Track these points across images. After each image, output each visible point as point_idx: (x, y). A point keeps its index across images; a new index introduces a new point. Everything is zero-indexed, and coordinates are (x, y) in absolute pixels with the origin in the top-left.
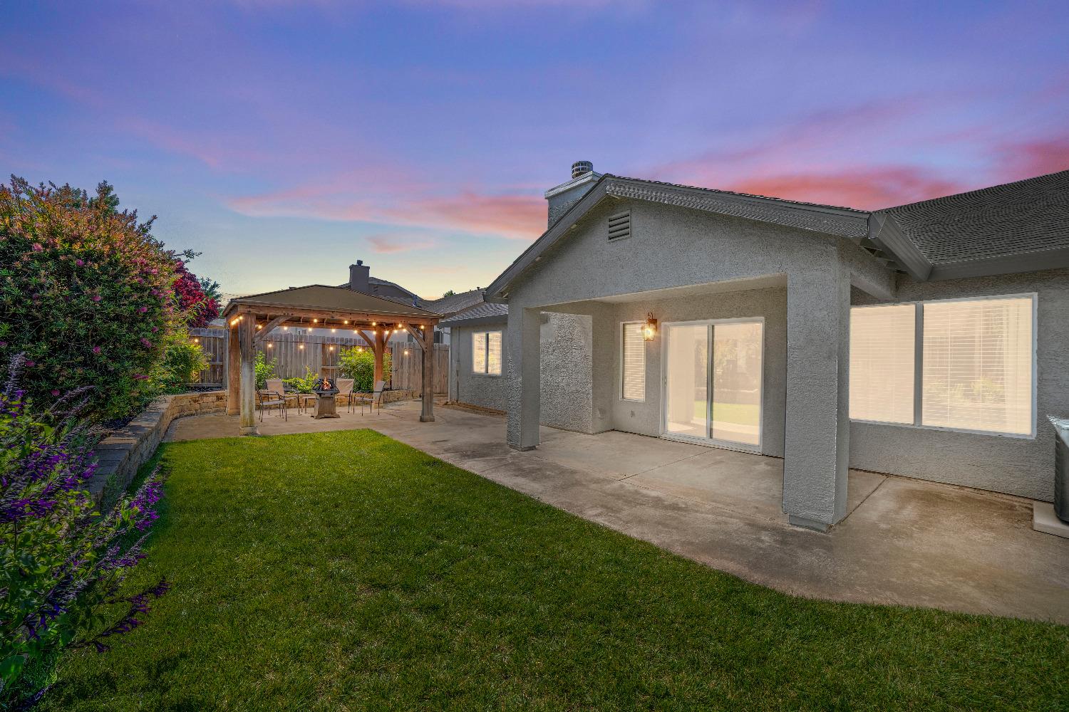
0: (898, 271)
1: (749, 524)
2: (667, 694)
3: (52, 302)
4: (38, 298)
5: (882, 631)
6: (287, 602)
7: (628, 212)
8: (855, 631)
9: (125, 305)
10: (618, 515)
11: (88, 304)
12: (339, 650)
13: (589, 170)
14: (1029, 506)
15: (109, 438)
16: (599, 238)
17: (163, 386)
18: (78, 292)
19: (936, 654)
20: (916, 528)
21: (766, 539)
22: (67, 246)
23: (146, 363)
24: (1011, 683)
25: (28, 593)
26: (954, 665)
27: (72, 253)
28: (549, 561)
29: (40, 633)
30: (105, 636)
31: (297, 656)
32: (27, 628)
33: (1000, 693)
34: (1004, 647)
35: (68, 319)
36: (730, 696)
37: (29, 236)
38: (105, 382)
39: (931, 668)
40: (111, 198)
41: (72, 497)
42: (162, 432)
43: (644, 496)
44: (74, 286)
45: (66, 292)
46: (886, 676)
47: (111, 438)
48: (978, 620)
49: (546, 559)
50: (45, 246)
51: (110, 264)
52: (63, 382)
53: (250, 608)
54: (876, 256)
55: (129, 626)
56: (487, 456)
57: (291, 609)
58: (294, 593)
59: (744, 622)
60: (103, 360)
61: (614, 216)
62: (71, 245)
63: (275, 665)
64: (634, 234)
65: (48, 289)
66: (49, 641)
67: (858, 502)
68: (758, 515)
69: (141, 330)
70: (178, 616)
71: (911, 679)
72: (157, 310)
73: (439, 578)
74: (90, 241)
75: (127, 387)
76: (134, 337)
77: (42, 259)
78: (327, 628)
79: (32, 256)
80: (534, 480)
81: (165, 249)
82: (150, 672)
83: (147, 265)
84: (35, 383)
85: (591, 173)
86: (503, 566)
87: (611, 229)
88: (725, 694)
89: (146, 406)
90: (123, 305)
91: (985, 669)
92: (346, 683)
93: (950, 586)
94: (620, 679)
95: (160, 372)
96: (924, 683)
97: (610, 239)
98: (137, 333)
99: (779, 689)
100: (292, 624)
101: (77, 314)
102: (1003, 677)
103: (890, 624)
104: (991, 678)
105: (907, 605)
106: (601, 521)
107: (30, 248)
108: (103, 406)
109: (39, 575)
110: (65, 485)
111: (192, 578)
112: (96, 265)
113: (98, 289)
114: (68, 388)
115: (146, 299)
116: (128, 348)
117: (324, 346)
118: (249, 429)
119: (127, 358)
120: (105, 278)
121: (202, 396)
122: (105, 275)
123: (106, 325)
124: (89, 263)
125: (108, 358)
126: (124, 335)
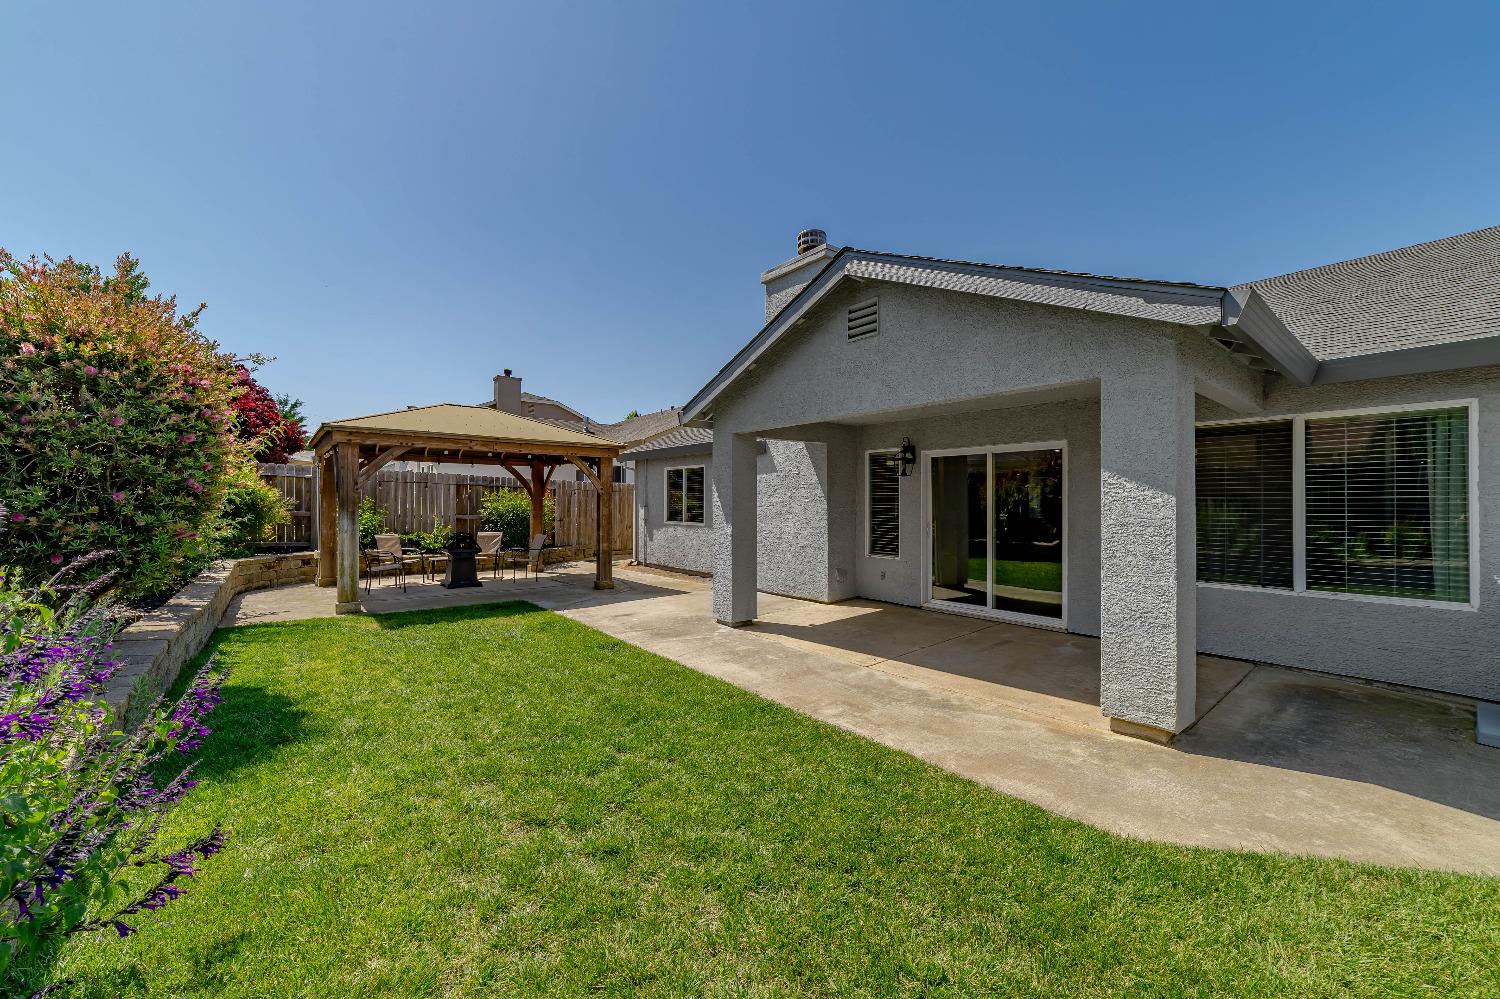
0: (1267, 372)
1: (1052, 730)
2: (944, 979)
3: (50, 428)
4: (29, 423)
5: (1256, 890)
6: (401, 853)
7: (874, 299)
8: (1217, 890)
9: (160, 431)
10: (866, 715)
11: (105, 430)
12: (475, 921)
13: (821, 243)
14: (1471, 709)
15: (137, 624)
16: (835, 336)
17: (219, 546)
18: (88, 412)
19: (1338, 924)
20: (1302, 740)
21: (1078, 751)
22: (71, 346)
23: (193, 515)
24: (1448, 967)
25: (17, 851)
26: (1365, 942)
27: (79, 357)
28: (772, 780)
29: (35, 909)
30: (130, 912)
31: (414, 929)
32: (17, 903)
33: (1433, 982)
34: (1438, 914)
35: (75, 453)
36: (1035, 983)
37: (15, 333)
38: (133, 543)
39: (1330, 945)
40: (139, 277)
41: (82, 710)
42: (219, 613)
43: (903, 688)
44: (83, 404)
45: (72, 413)
46: (1265, 958)
47: (141, 623)
48: (1398, 875)
49: (769, 778)
50: (39, 346)
51: (138, 372)
52: (68, 544)
53: (347, 863)
54: (1235, 351)
55: (166, 896)
56: (686, 634)
57: (407, 862)
58: (412, 839)
59: (1052, 873)
60: (128, 511)
61: (855, 305)
62: (77, 346)
63: (381, 947)
64: (883, 329)
65: (44, 409)
66: (47, 921)
67: (1212, 702)
68: (1065, 717)
69: (186, 467)
70: (241, 878)
71: (1302, 962)
72: (210, 438)
73: (621, 807)
74: (106, 340)
75: (165, 549)
76: (175, 477)
77: (35, 366)
78: (458, 888)
79: (18, 362)
80: (750, 667)
81: (220, 351)
82: (197, 963)
83: (194, 374)
84: (24, 545)
85: (824, 246)
86: (709, 789)
87: (852, 324)
88: (1028, 980)
89: (194, 575)
90: (158, 431)
91: (1409, 947)
92: (485, 969)
93: (1356, 825)
94: (876, 956)
95: (217, 527)
96: (1321, 967)
97: (850, 337)
98: (179, 471)
99: (1108, 974)
100: (408, 884)
101: (87, 445)
102: (1436, 958)
103: (1268, 880)
104: (1419, 960)
105: (1292, 853)
106: (844, 724)
107: (17, 351)
108: (128, 577)
109: (32, 825)
110: (71, 693)
111: (261, 821)
112: (116, 374)
113: (120, 408)
114: (76, 553)
115: (192, 423)
116: (166, 493)
117: (459, 487)
118: (351, 603)
119: (166, 507)
120: (129, 392)
121: (280, 560)
122: (129, 388)
123: (133, 461)
124: (106, 371)
125: (136, 508)
126: (160, 475)
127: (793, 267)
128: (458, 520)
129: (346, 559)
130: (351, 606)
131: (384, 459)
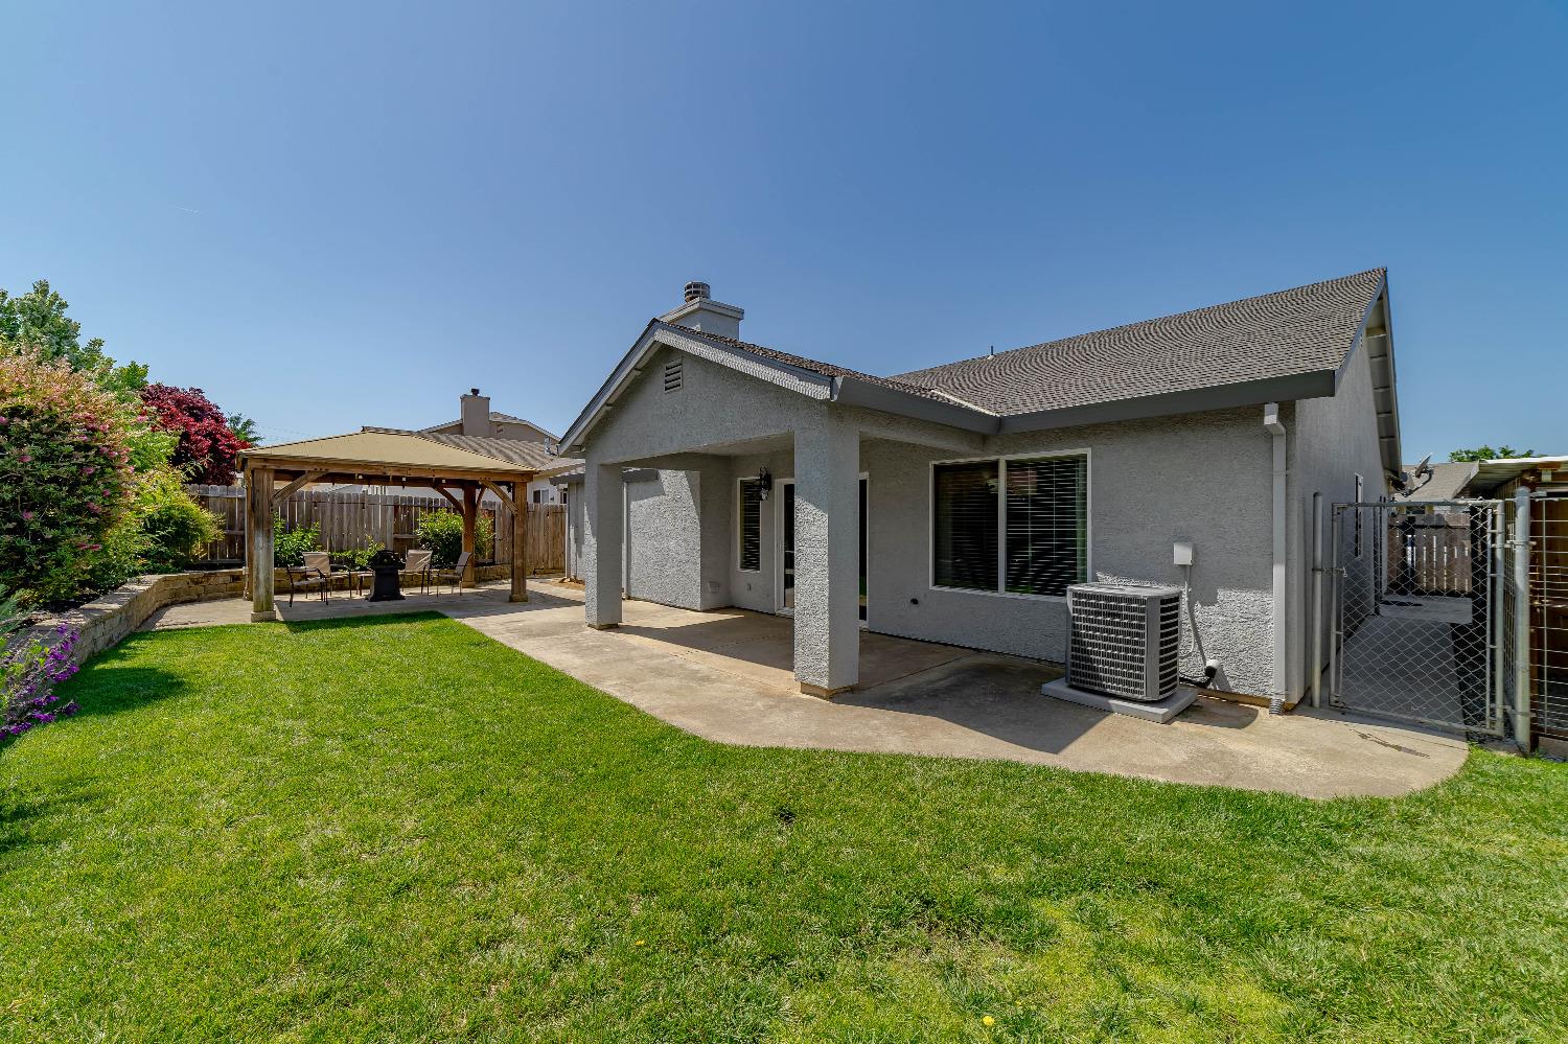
7: (679, 361)
9: (64, 465)
11: (15, 465)
16: (656, 387)
23: (95, 531)
38: (40, 552)
51: (45, 420)
60: (36, 526)
61: (672, 364)
64: (683, 385)
69: (86, 493)
72: (109, 470)
74: (16, 397)
76: (77, 501)
83: (94, 420)
87: (667, 379)
90: (60, 464)
97: (667, 389)
98: (80, 496)
112: (26, 422)
113: (27, 449)
115: (91, 458)
116: (69, 513)
117: (396, 507)
118: (264, 614)
119: (69, 524)
120: (35, 436)
121: (206, 576)
122: (37, 432)
123: (41, 488)
124: (16, 420)
125: (42, 524)
126: (64, 499)
127: (677, 315)
128: (396, 539)
129: (261, 573)
130: (266, 614)
131: (300, 482)
